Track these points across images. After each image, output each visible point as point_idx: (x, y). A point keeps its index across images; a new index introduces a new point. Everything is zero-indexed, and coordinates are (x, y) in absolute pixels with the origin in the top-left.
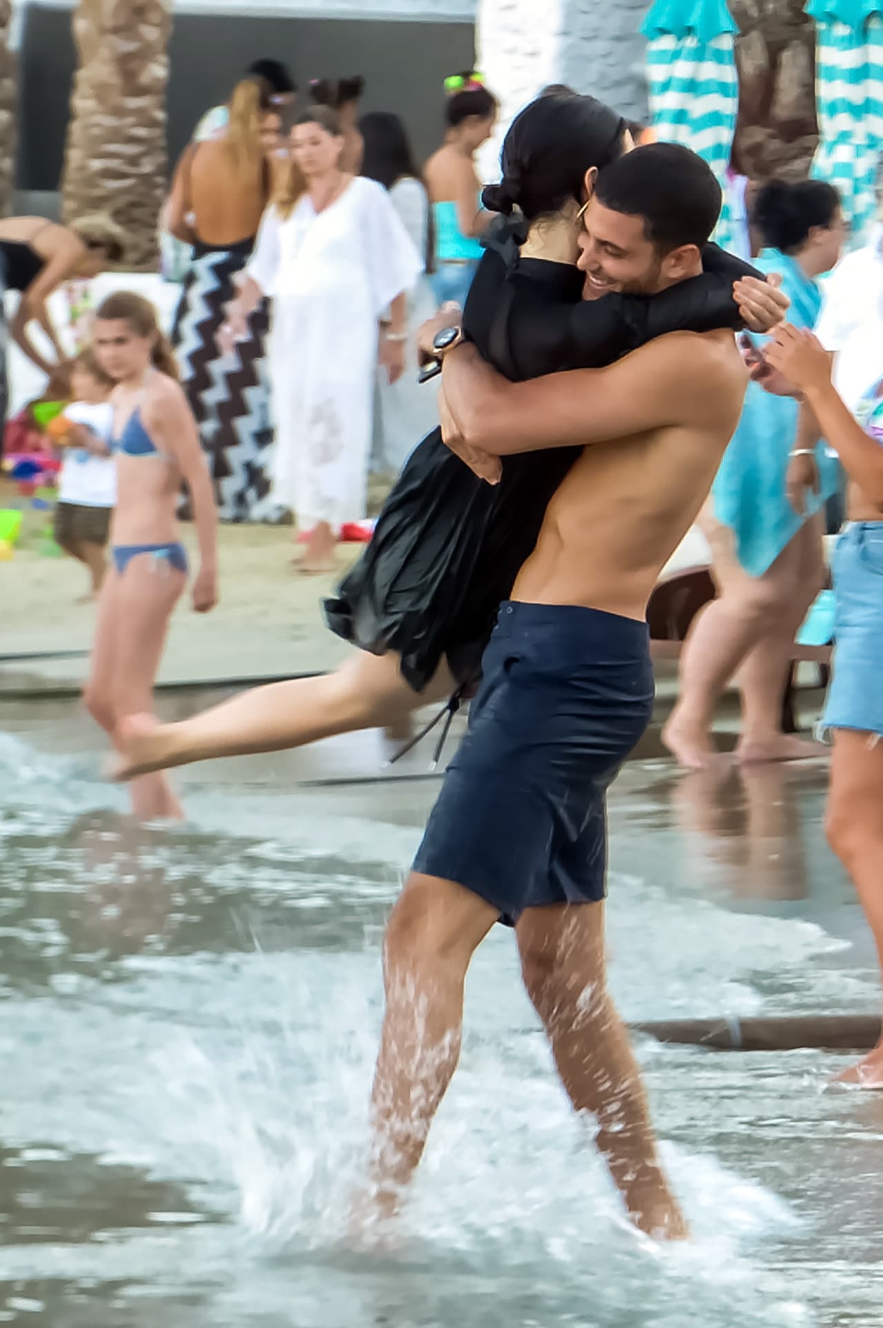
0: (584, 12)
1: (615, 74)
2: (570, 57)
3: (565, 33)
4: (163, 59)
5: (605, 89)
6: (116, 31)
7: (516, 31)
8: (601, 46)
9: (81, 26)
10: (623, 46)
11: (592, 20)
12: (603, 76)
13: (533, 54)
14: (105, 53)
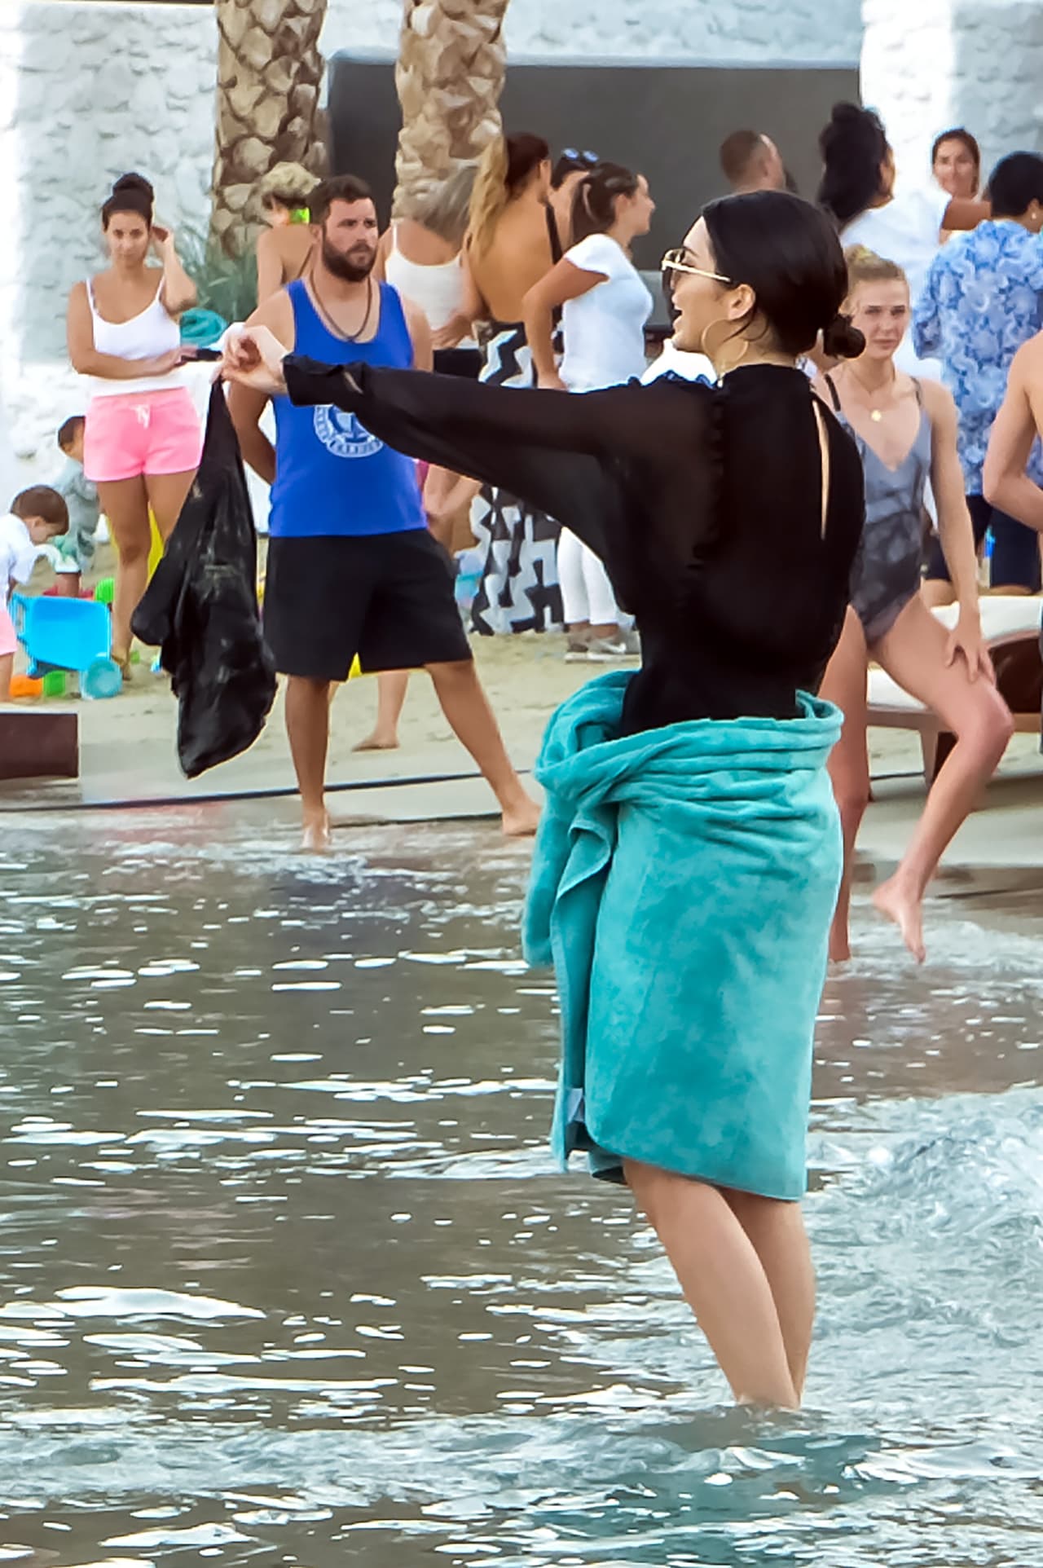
0: (980, 50)
1: (1015, 119)
2: (966, 100)
3: (960, 74)
4: (497, 115)
5: (1005, 136)
6: (442, 84)
7: (904, 73)
8: (1000, 88)
9: (402, 79)
10: (1024, 89)
11: (991, 59)
12: (1003, 121)
13: (925, 99)
14: (430, 109)
